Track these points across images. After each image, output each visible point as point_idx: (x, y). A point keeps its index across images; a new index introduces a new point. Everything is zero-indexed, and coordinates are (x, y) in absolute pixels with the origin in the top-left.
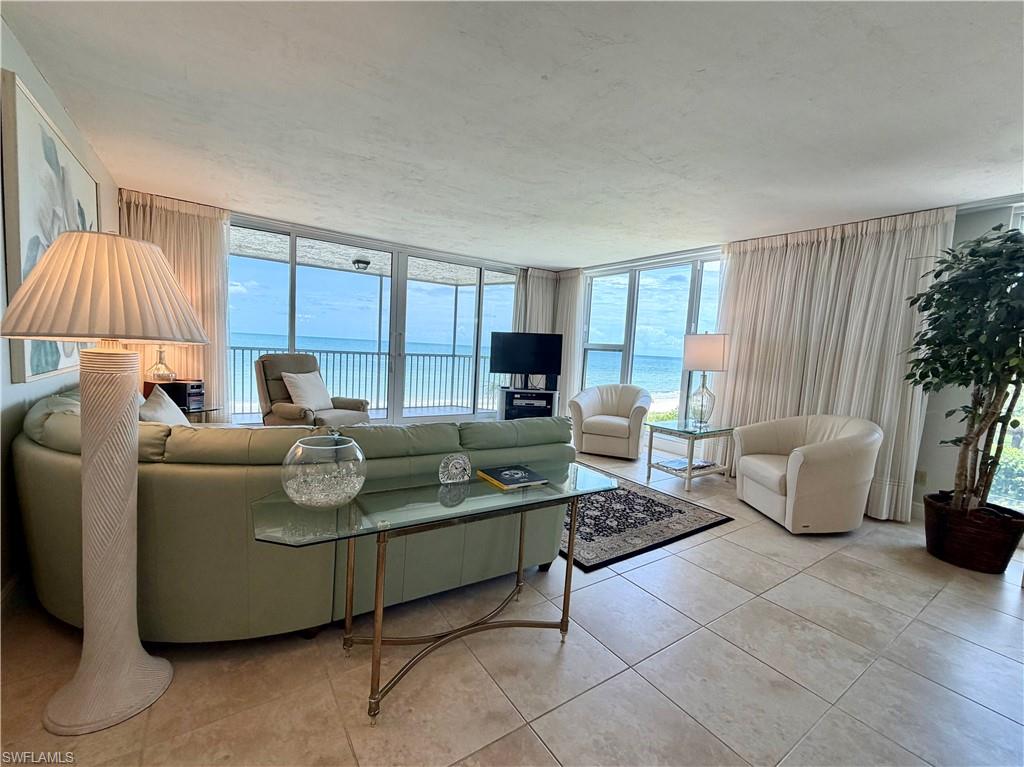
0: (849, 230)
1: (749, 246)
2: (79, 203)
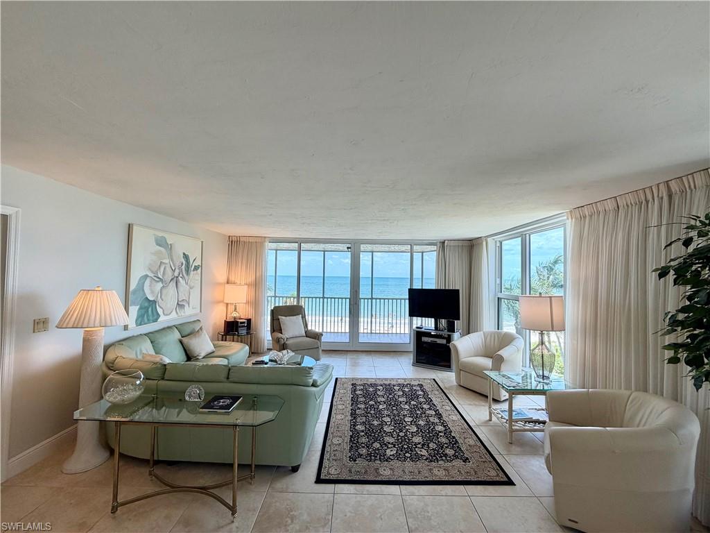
0: (674, 186)
1: (586, 211)
2: (184, 254)
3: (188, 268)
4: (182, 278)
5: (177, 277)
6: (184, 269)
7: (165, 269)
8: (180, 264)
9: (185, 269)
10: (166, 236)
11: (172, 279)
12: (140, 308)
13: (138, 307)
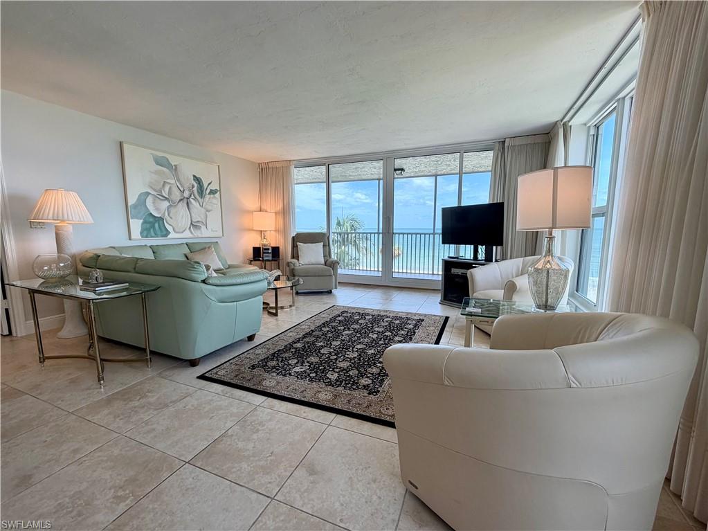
2: (194, 176)
3: (202, 191)
4: (195, 199)
5: (187, 198)
6: (196, 192)
7: (170, 188)
8: (191, 186)
9: (198, 192)
10: (168, 156)
11: (181, 200)
12: (145, 222)
13: (141, 221)
